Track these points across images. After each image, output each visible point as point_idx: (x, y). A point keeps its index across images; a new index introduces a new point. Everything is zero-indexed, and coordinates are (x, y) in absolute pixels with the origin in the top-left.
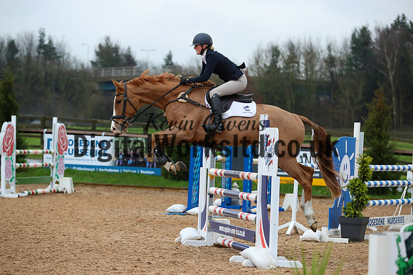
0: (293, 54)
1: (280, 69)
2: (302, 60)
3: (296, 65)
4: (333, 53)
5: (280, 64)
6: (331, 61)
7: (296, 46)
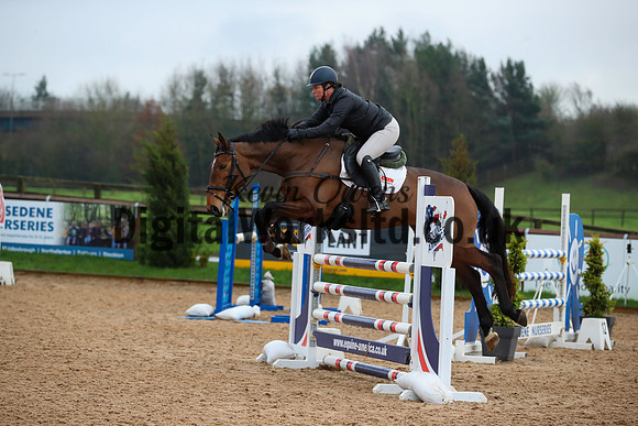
0: (225, 82)
1: (206, 104)
2: (238, 92)
3: (229, 98)
4: (282, 82)
5: (206, 97)
6: (279, 93)
7: (229, 71)
